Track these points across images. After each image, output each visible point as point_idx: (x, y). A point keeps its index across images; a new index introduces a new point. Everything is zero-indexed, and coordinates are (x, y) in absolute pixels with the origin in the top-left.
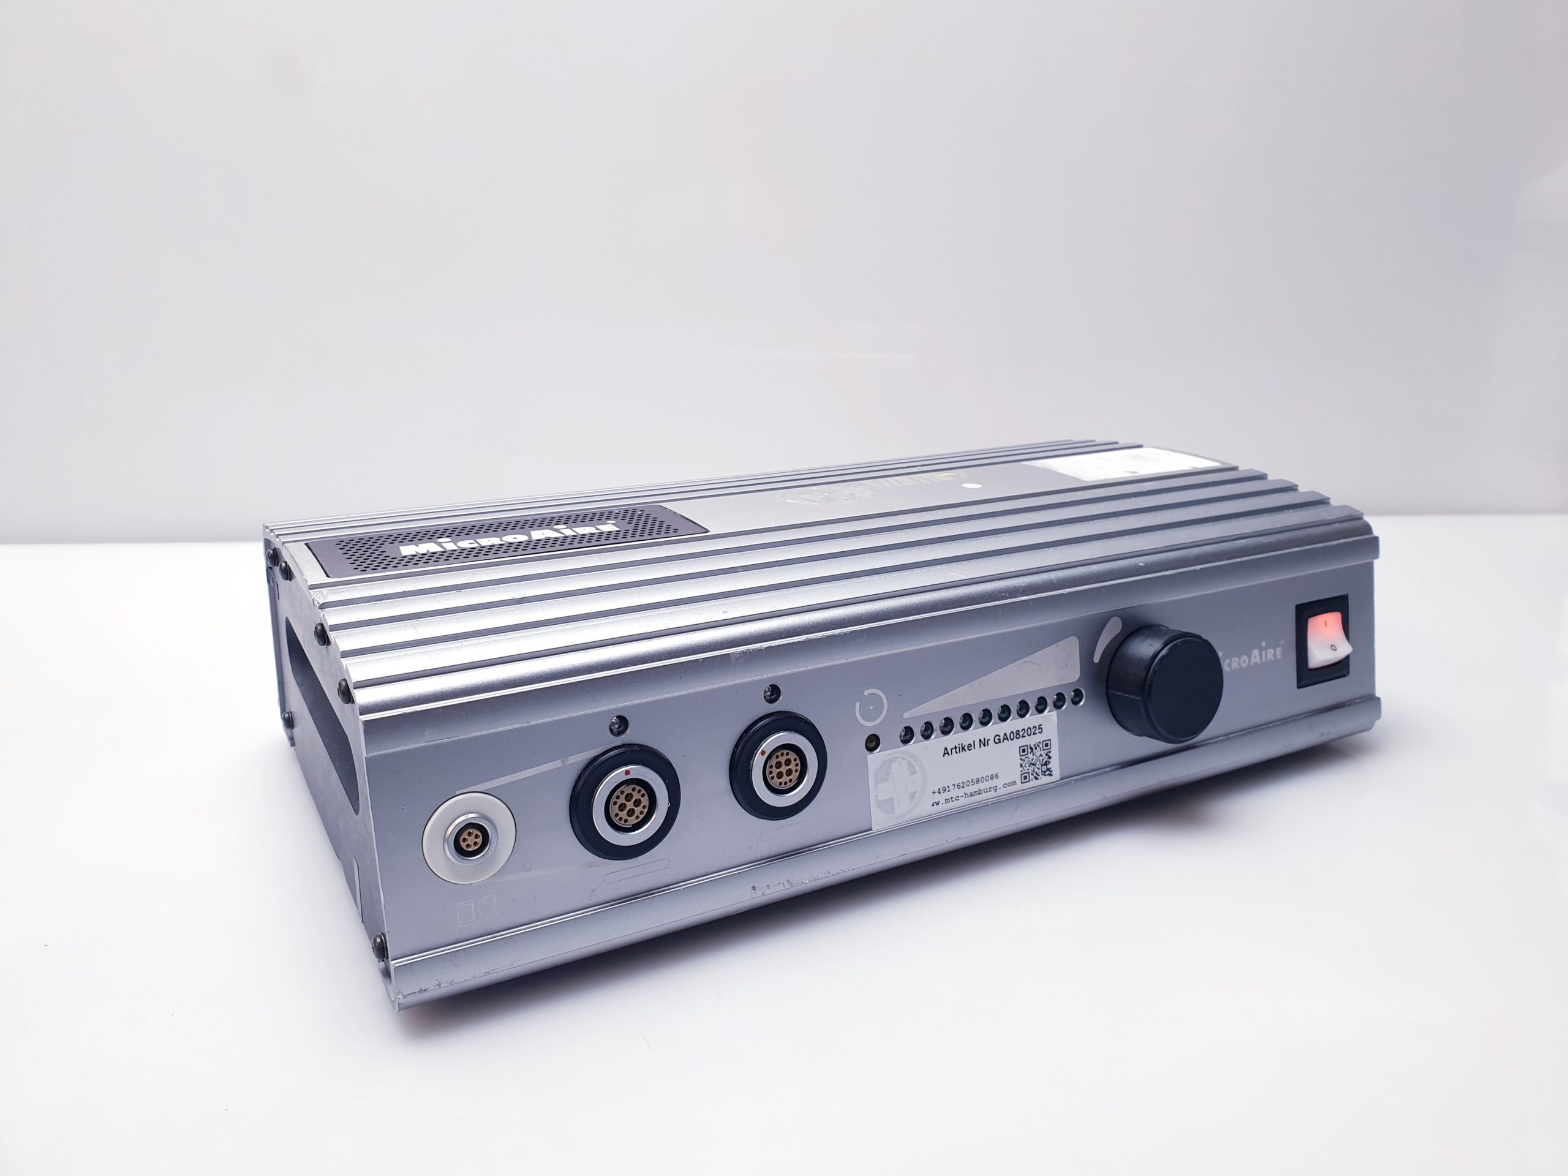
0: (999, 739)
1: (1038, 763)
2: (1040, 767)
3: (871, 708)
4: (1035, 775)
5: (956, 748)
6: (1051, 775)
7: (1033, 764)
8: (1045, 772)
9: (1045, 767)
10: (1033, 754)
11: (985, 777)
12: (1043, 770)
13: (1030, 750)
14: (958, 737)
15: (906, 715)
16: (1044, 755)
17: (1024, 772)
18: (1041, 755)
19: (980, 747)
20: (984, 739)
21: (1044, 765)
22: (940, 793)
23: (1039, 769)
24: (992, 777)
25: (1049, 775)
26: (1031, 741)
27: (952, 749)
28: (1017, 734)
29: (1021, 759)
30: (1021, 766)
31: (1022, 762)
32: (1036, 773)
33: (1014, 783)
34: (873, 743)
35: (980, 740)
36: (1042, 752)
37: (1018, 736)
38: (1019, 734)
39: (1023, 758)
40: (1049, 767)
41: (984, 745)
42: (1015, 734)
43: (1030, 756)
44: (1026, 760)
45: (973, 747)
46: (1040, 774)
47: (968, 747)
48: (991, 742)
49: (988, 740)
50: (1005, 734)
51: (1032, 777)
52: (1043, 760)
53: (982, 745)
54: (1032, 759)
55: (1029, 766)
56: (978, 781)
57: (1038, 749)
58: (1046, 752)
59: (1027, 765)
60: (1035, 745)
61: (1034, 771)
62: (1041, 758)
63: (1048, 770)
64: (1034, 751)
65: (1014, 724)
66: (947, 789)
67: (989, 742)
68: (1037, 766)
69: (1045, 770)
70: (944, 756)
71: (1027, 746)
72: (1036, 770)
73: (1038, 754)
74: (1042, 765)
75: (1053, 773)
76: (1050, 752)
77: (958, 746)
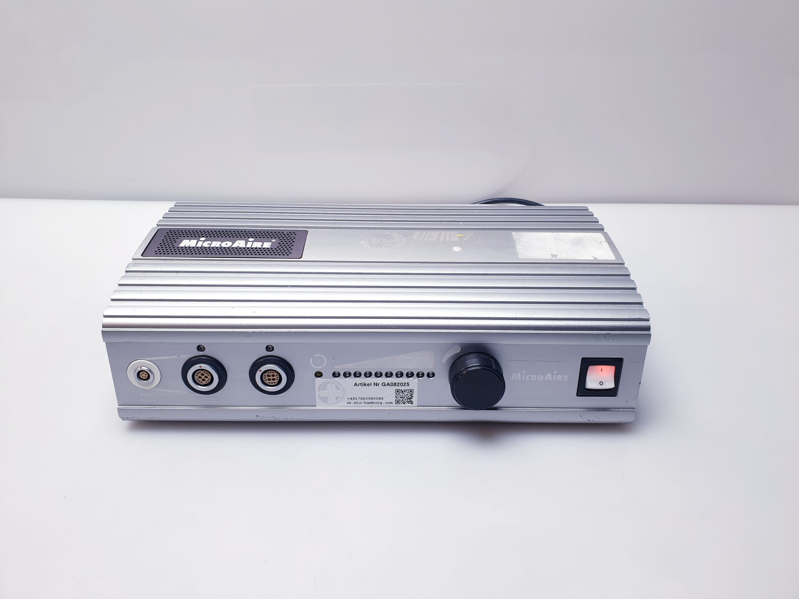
0: (385, 385)
1: (406, 397)
2: (406, 399)
3: (318, 361)
4: (403, 402)
5: (361, 384)
6: (412, 404)
7: (403, 398)
8: (409, 402)
9: (409, 400)
10: (403, 394)
11: (376, 398)
12: (408, 401)
13: (401, 392)
14: (362, 380)
15: (336, 367)
16: (409, 395)
17: (397, 399)
18: (407, 395)
19: (374, 386)
20: (377, 383)
21: (409, 399)
22: (351, 399)
23: (406, 400)
24: (380, 399)
25: (411, 403)
26: (403, 388)
27: (359, 384)
28: (395, 384)
29: (396, 394)
30: (396, 397)
31: (396, 396)
32: (404, 401)
33: (391, 403)
34: (319, 375)
35: (374, 383)
36: (408, 394)
37: (395, 385)
38: (396, 384)
39: (397, 394)
40: (411, 400)
41: (377, 385)
42: (394, 384)
43: (402, 394)
44: (399, 395)
45: (370, 385)
46: (406, 402)
47: (368, 385)
48: (380, 385)
49: (378, 384)
50: (388, 383)
51: (401, 402)
52: (408, 397)
53: (375, 385)
54: (402, 396)
55: (401, 398)
56: (372, 399)
57: (406, 392)
58: (410, 394)
59: (399, 397)
60: (404, 390)
61: (403, 400)
62: (407, 396)
63: (411, 401)
64: (404, 392)
65: (393, 380)
66: (355, 399)
67: (379, 385)
68: (405, 398)
69: (409, 401)
70: (355, 386)
71: (400, 390)
72: (404, 400)
73: (406, 394)
74: (407, 399)
75: (413, 403)
76: (412, 394)
77: (362, 383)
